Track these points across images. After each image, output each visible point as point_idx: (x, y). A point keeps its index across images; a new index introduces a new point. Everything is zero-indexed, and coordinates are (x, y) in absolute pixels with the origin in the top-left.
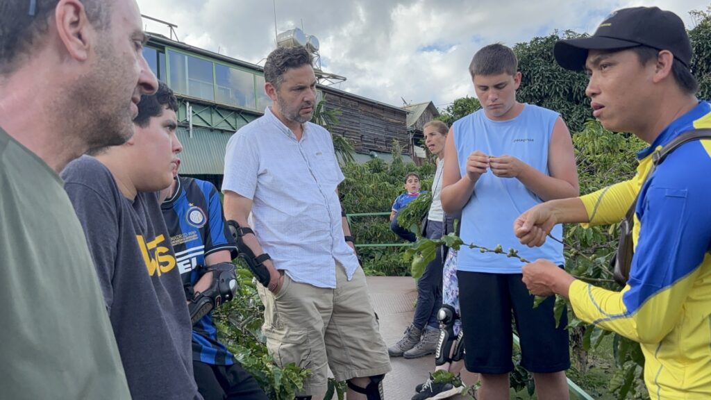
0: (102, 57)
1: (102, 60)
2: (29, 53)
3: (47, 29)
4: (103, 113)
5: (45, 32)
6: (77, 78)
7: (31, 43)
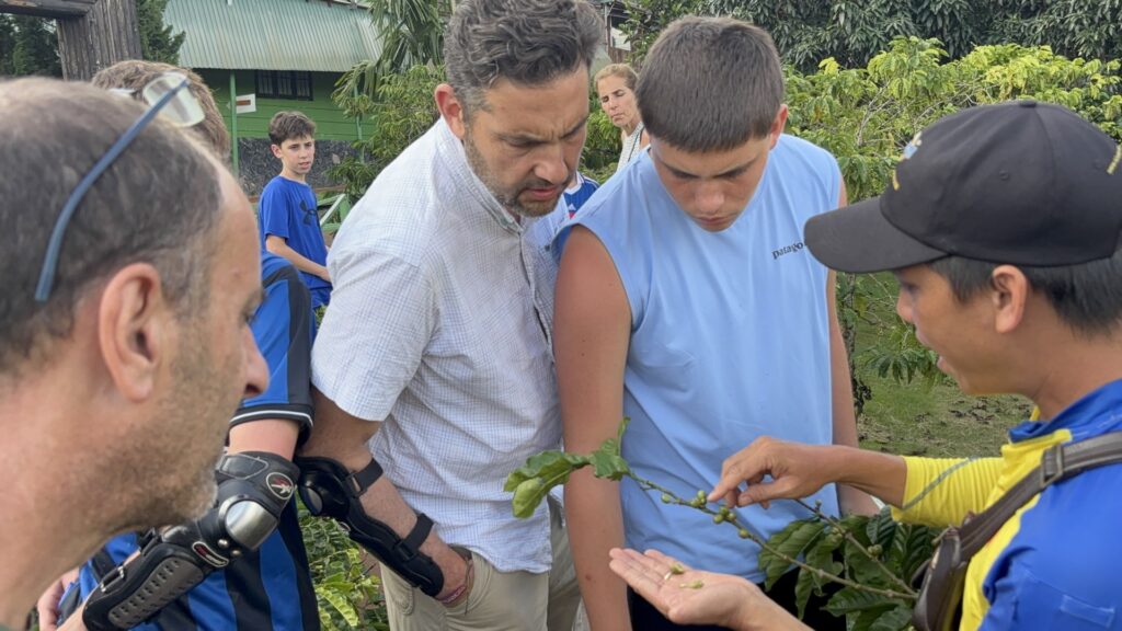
0: (185, 379)
1: (184, 386)
2: (17, 376)
3: (71, 329)
4: (166, 489)
5: (63, 335)
6: (123, 431)
7: (27, 355)
